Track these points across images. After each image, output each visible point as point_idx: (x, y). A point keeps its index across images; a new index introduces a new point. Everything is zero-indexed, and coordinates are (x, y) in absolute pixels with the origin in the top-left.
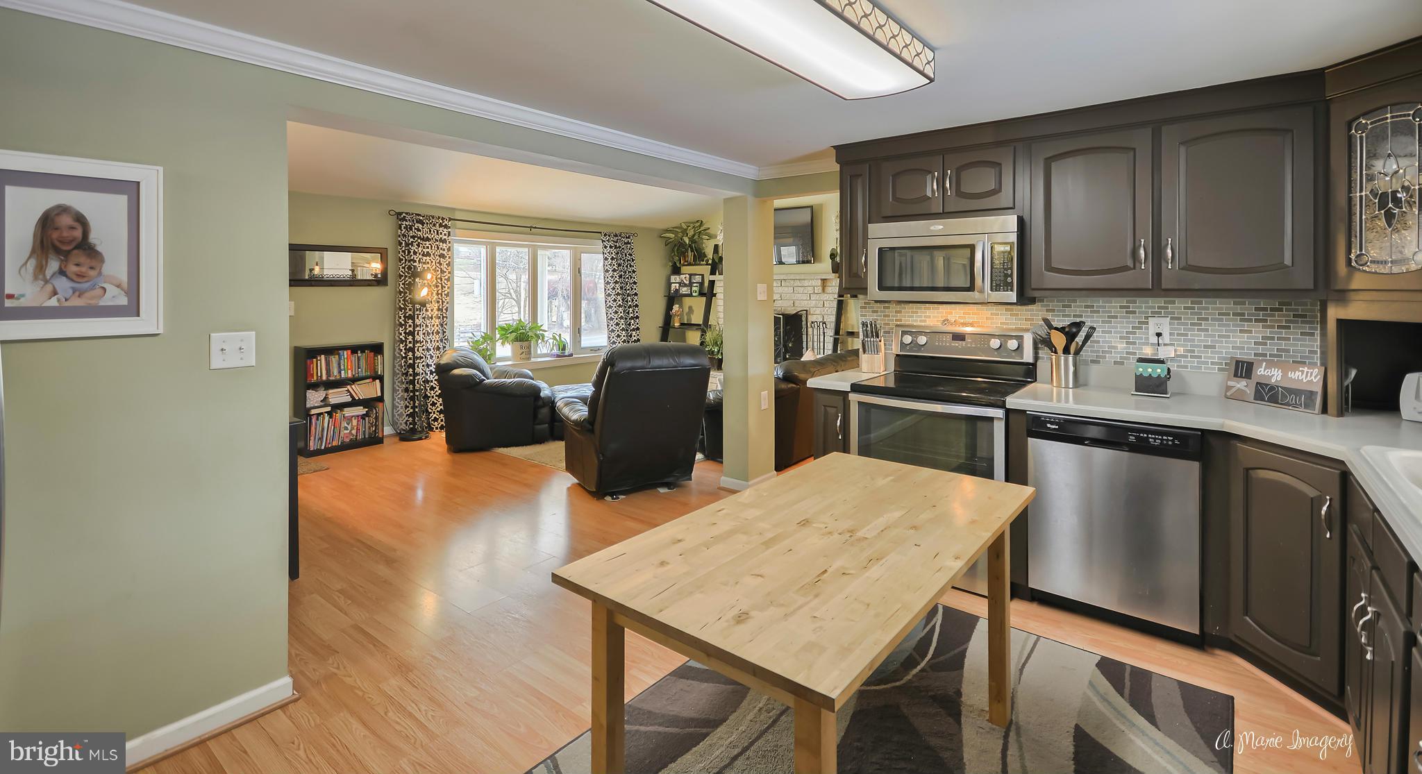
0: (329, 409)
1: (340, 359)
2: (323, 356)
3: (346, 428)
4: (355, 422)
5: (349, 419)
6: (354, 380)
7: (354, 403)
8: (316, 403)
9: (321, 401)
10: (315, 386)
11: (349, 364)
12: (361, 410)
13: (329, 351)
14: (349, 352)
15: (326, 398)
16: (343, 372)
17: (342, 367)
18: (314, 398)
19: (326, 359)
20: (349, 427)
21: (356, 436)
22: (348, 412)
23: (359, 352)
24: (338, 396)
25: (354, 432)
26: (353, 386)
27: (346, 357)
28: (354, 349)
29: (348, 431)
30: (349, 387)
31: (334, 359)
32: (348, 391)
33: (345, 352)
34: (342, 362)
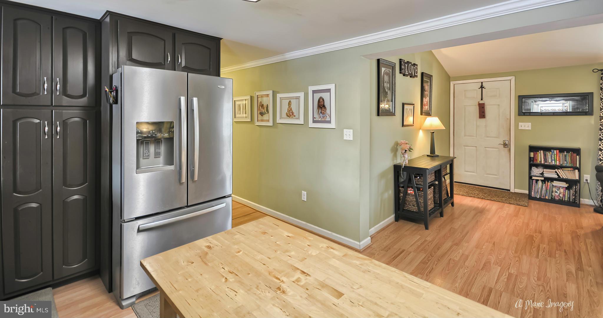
0: (543, 179)
1: (552, 154)
2: (542, 151)
3: (556, 192)
4: (562, 190)
5: (559, 188)
6: (561, 167)
7: (559, 179)
8: (537, 174)
9: (540, 174)
10: (537, 166)
11: (558, 157)
12: (565, 185)
13: (547, 149)
14: (558, 151)
15: (542, 174)
16: (553, 161)
17: (553, 159)
18: (536, 171)
19: (544, 153)
20: (559, 192)
21: (563, 198)
22: (555, 183)
23: (565, 152)
24: (550, 174)
25: (561, 195)
26: (559, 170)
27: (555, 153)
28: (561, 150)
29: (558, 194)
30: (556, 170)
31: (549, 154)
32: (556, 172)
33: (555, 151)
34: (553, 156)
